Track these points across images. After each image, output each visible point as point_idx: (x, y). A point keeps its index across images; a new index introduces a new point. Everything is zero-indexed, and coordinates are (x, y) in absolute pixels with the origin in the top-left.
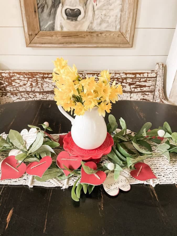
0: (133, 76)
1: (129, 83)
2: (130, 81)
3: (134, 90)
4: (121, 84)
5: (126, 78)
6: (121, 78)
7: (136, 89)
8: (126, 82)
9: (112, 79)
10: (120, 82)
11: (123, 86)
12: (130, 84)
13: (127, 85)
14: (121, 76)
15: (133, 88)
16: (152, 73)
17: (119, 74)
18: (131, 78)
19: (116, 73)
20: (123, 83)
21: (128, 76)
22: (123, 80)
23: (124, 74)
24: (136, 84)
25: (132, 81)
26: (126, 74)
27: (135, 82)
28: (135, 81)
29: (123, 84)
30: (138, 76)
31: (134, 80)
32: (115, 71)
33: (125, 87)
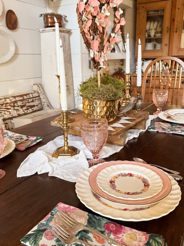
0: (21, 98)
1: (20, 106)
2: (21, 103)
3: (27, 112)
4: (14, 108)
5: (16, 102)
6: (12, 102)
7: (28, 111)
8: (17, 105)
9: (4, 105)
10: (12, 106)
11: (17, 110)
12: (22, 107)
13: (19, 108)
14: (11, 100)
15: (25, 110)
16: (35, 93)
17: (9, 98)
18: (21, 100)
19: (5, 98)
20: (15, 106)
21: (17, 99)
22: (14, 104)
23: (13, 98)
24: (27, 106)
25: (23, 103)
26: (15, 97)
27: (25, 104)
28: (25, 102)
29: (16, 108)
30: (25, 97)
31: (23, 102)
32: (3, 96)
33: (19, 111)
